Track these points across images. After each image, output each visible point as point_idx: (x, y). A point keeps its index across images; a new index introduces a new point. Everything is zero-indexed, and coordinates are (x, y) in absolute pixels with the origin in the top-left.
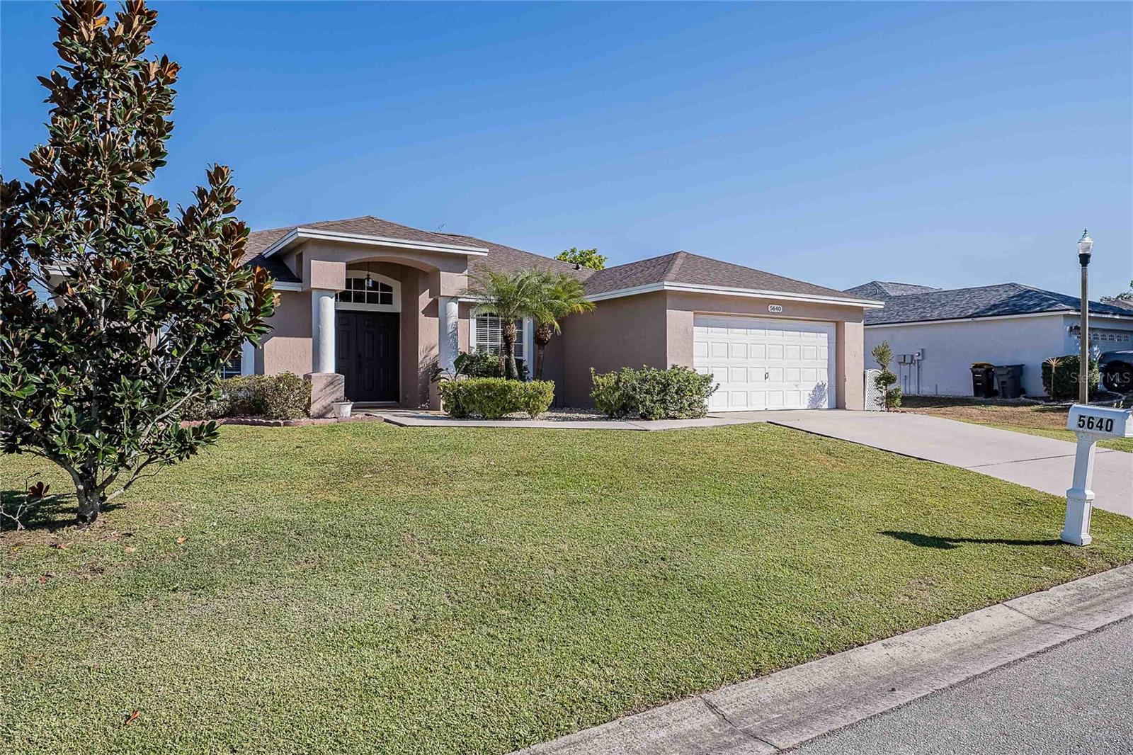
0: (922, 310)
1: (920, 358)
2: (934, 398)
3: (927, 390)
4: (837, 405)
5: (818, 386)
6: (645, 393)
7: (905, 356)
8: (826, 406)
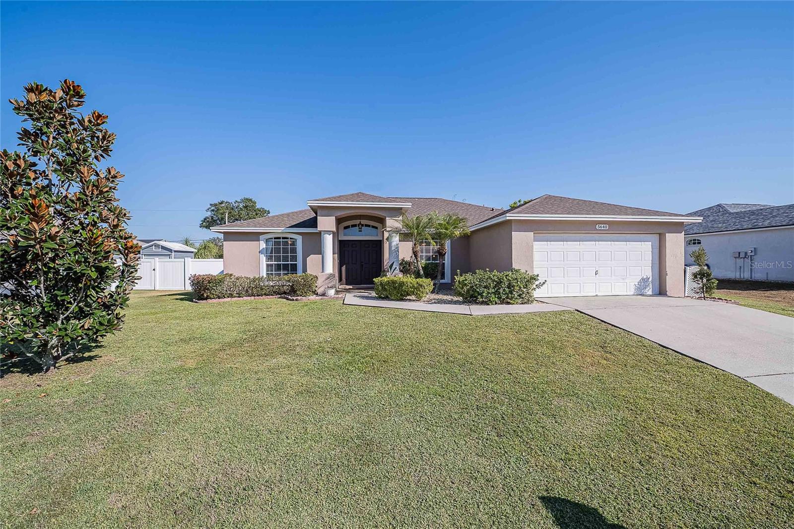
0: (755, 221)
1: (753, 254)
2: (764, 282)
3: (759, 276)
4: (660, 292)
5: (643, 279)
6: (483, 288)
7: (739, 253)
8: (650, 293)
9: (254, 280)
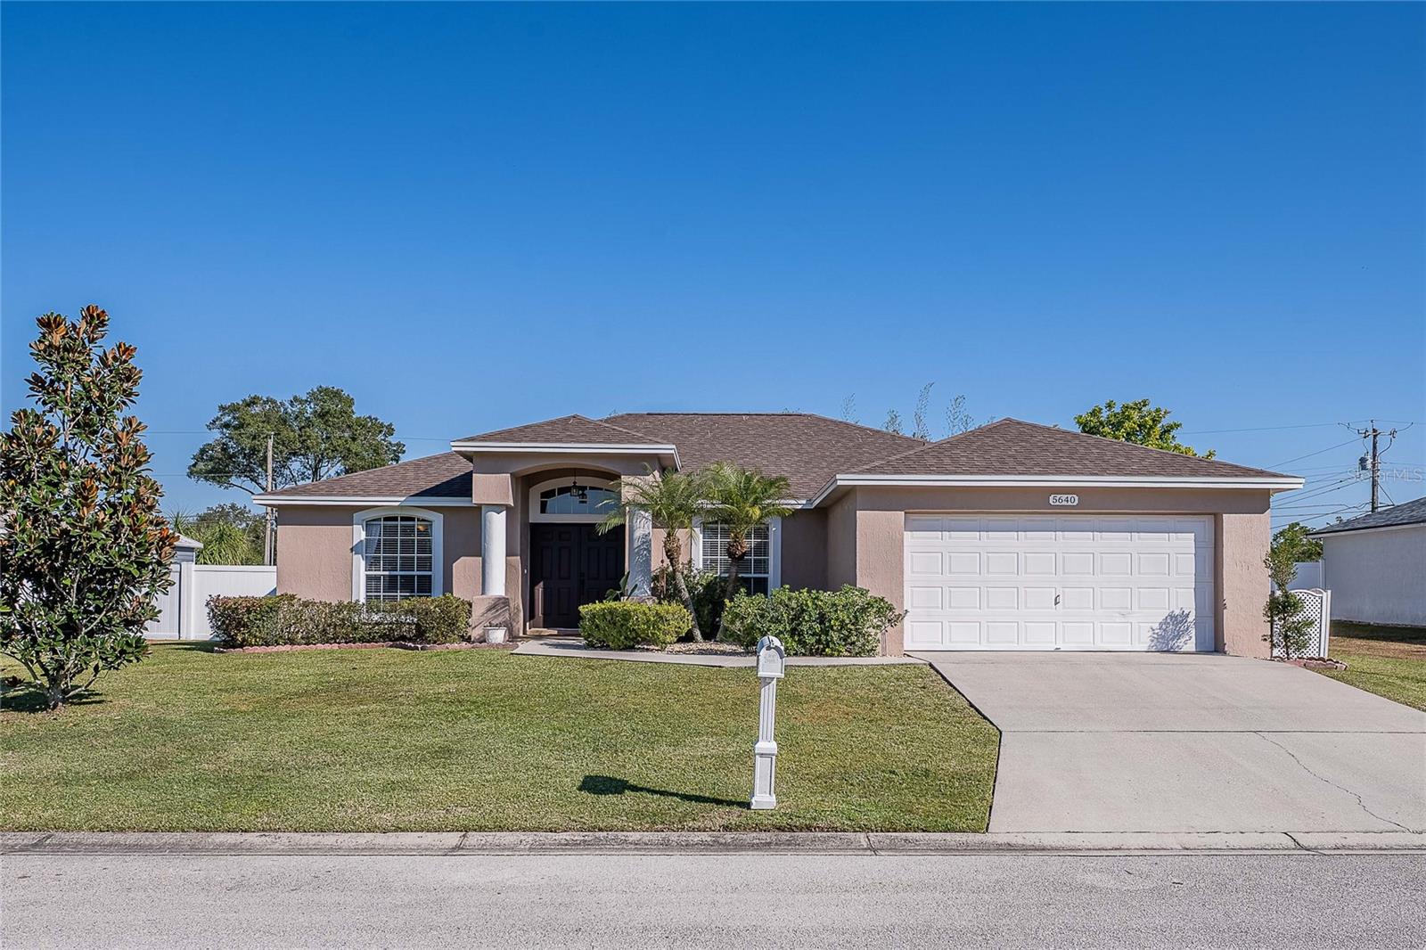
4: (1215, 648)
5: (1172, 616)
8: (1190, 648)
9: (340, 607)
